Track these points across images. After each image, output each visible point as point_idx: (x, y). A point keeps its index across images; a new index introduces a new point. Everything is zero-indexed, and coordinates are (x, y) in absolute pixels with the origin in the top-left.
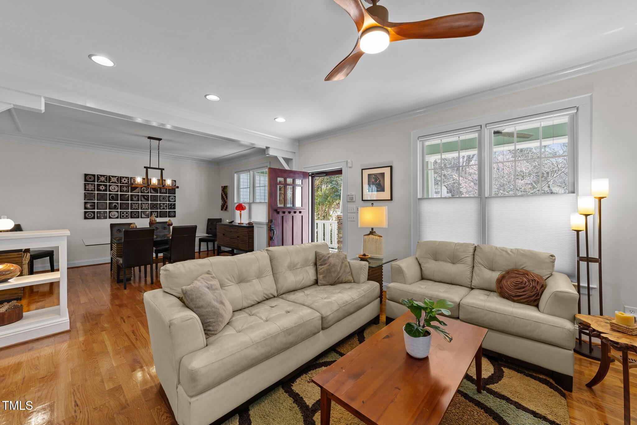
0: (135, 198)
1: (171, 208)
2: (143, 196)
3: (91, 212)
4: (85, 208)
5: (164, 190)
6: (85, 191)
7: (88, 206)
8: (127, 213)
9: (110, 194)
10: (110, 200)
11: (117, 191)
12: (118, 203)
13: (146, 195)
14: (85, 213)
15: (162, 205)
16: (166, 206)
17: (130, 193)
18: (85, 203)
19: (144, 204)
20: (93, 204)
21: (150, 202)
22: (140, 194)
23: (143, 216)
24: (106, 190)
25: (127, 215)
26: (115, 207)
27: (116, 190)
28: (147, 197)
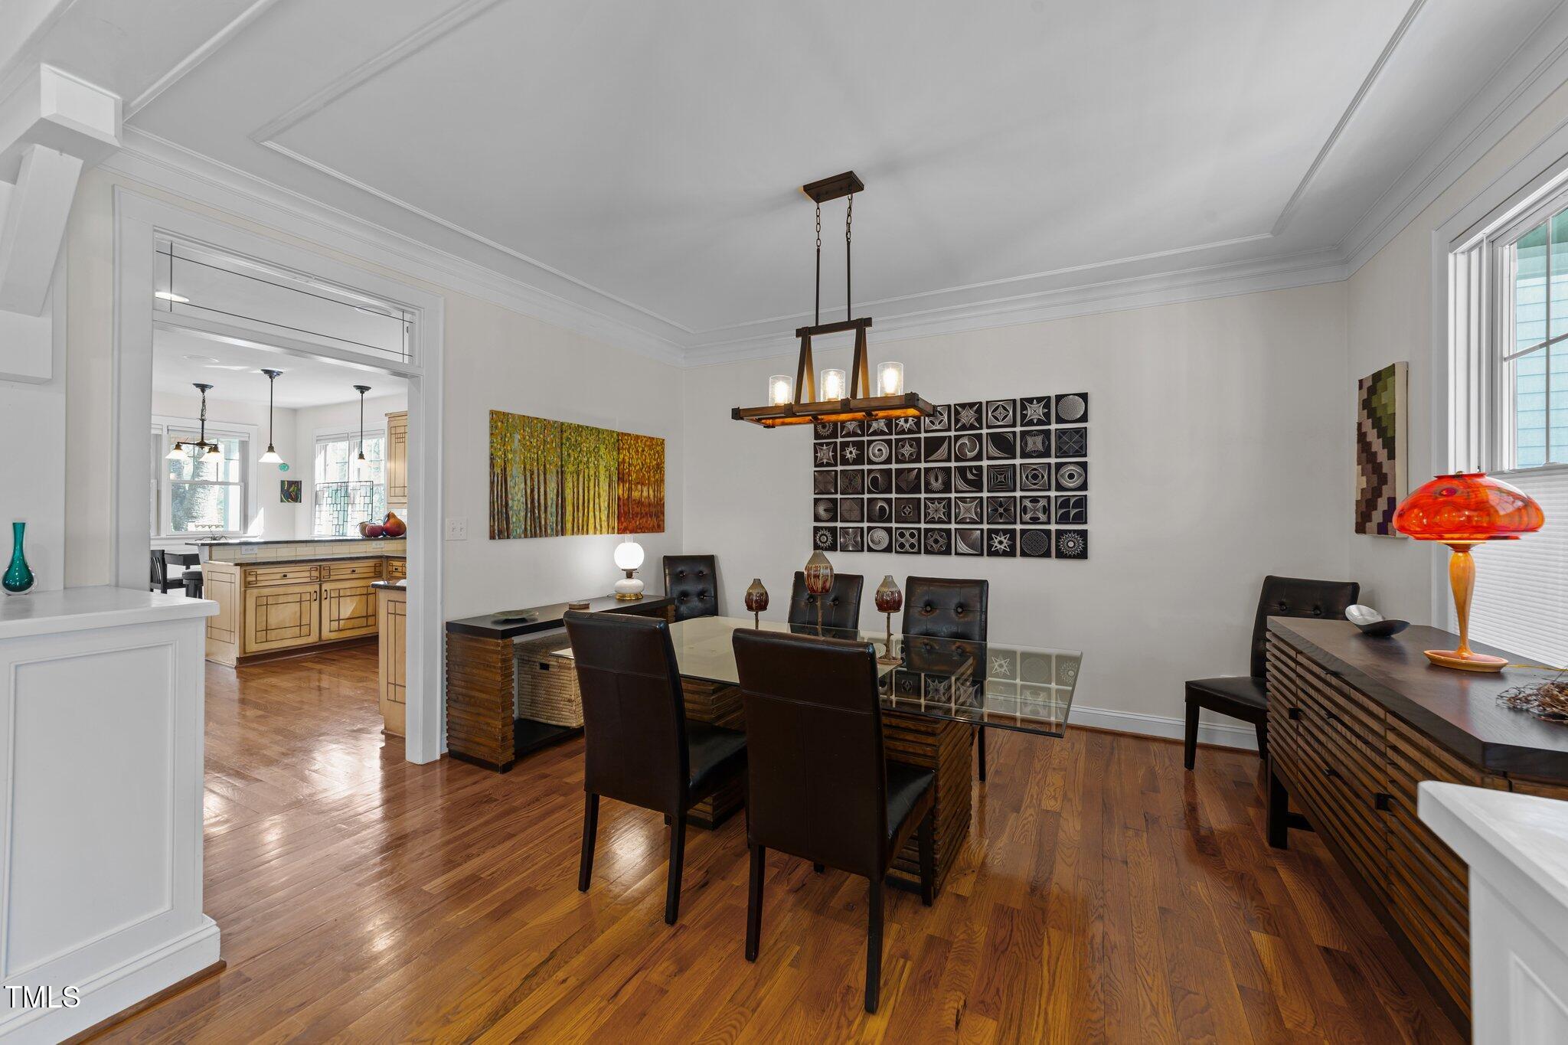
0: (937, 480)
1: (1063, 519)
2: (962, 471)
3: (826, 528)
4: (817, 519)
5: (1034, 443)
6: (816, 466)
7: (821, 511)
8: (912, 535)
9: (870, 471)
10: (870, 492)
11: (888, 461)
12: (889, 501)
13: (971, 468)
14: (816, 530)
15: (1027, 503)
16: (1046, 510)
17: (923, 465)
18: (816, 501)
19: (965, 502)
20: (831, 505)
21: (985, 494)
22: (953, 464)
23: (962, 547)
24: (859, 460)
25: (907, 546)
26: (883, 516)
27: (884, 457)
28: (973, 474)
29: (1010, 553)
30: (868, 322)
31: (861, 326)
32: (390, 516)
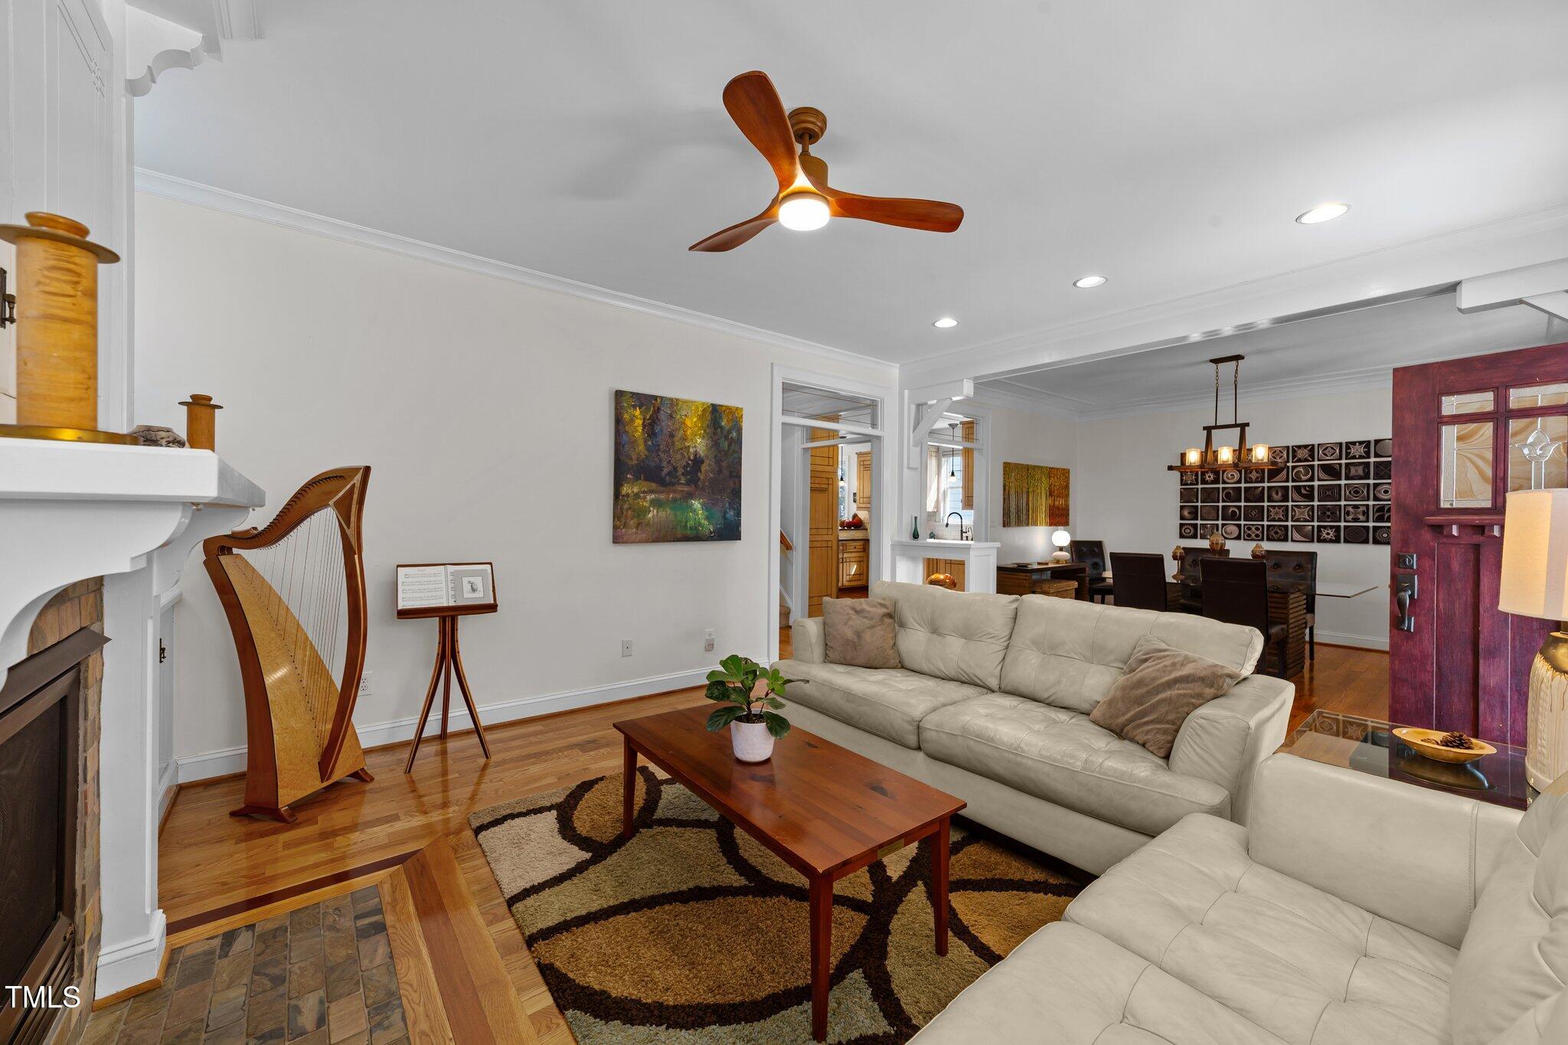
0: (1277, 494)
1: (1380, 519)
2: (1297, 489)
3: (1189, 524)
4: (1182, 518)
5: (1356, 471)
6: (1181, 485)
7: (1186, 513)
8: (1257, 529)
9: (1224, 489)
10: (1224, 501)
11: (1239, 482)
12: (1239, 508)
13: (1305, 487)
14: (1181, 525)
15: (1350, 509)
16: (1365, 513)
17: (1266, 485)
18: (1182, 508)
19: (1300, 508)
20: (1193, 510)
21: (1316, 503)
22: (1290, 484)
23: (1297, 536)
24: (1216, 481)
25: (1253, 535)
26: (1234, 517)
27: (1236, 479)
28: (1307, 491)
29: (1337, 540)
30: (1247, 425)
31: (1243, 426)
32: (855, 516)
